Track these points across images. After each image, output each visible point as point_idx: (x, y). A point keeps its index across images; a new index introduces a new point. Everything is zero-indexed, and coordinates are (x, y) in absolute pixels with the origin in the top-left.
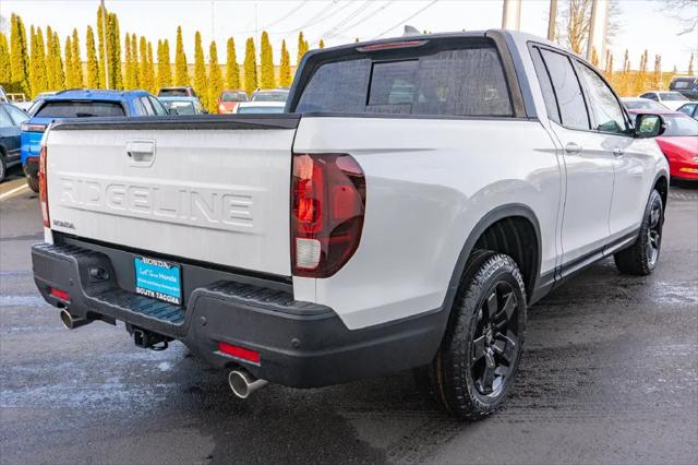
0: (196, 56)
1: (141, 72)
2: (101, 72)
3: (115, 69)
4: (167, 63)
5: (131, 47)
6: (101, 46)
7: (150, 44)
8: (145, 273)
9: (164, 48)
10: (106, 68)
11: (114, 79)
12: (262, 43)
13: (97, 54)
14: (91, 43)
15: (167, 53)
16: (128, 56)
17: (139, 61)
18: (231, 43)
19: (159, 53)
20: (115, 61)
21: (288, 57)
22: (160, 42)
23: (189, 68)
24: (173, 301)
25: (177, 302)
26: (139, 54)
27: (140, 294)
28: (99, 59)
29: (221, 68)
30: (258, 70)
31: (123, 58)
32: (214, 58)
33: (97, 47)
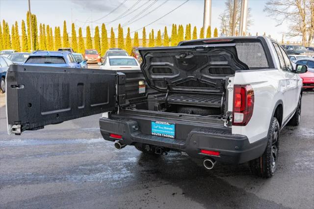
0: (73, 34)
1: (47, 40)
2: (28, 41)
3: (35, 40)
4: (59, 37)
5: (43, 30)
6: (29, 29)
7: (51, 28)
8: (156, 127)
9: (58, 30)
10: (31, 39)
11: (35, 44)
12: (102, 29)
13: (27, 33)
14: (24, 28)
15: (59, 32)
16: (41, 34)
17: (46, 36)
18: (88, 28)
19: (56, 32)
20: (35, 36)
21: (114, 35)
22: (56, 27)
23: (69, 39)
24: (171, 137)
25: (173, 137)
26: (46, 33)
27: (153, 135)
28: (27, 35)
29: (84, 39)
30: (101, 40)
31: (38, 34)
32: (81, 35)
33: (26, 30)
